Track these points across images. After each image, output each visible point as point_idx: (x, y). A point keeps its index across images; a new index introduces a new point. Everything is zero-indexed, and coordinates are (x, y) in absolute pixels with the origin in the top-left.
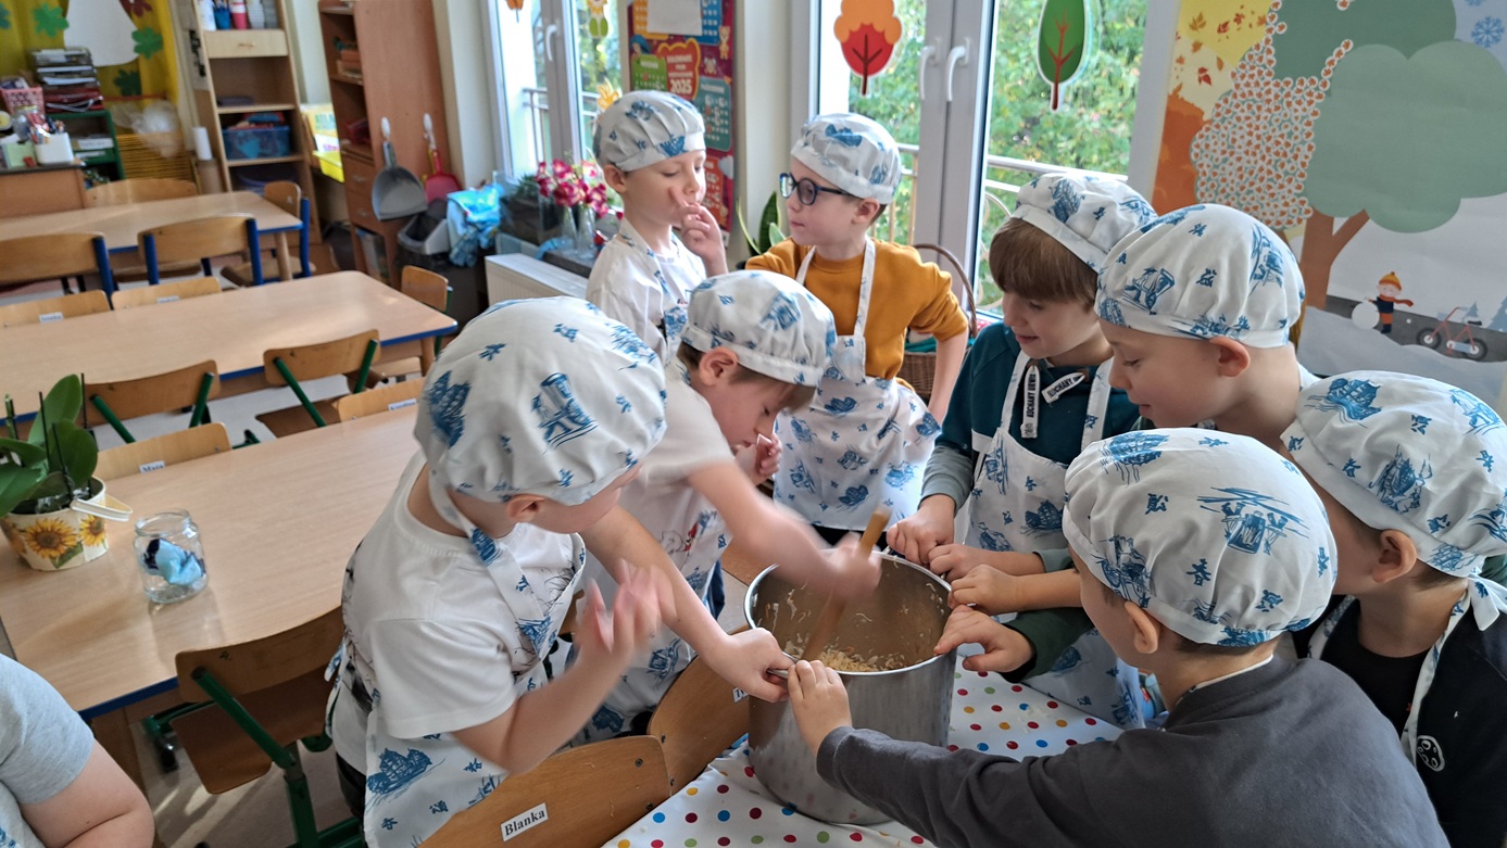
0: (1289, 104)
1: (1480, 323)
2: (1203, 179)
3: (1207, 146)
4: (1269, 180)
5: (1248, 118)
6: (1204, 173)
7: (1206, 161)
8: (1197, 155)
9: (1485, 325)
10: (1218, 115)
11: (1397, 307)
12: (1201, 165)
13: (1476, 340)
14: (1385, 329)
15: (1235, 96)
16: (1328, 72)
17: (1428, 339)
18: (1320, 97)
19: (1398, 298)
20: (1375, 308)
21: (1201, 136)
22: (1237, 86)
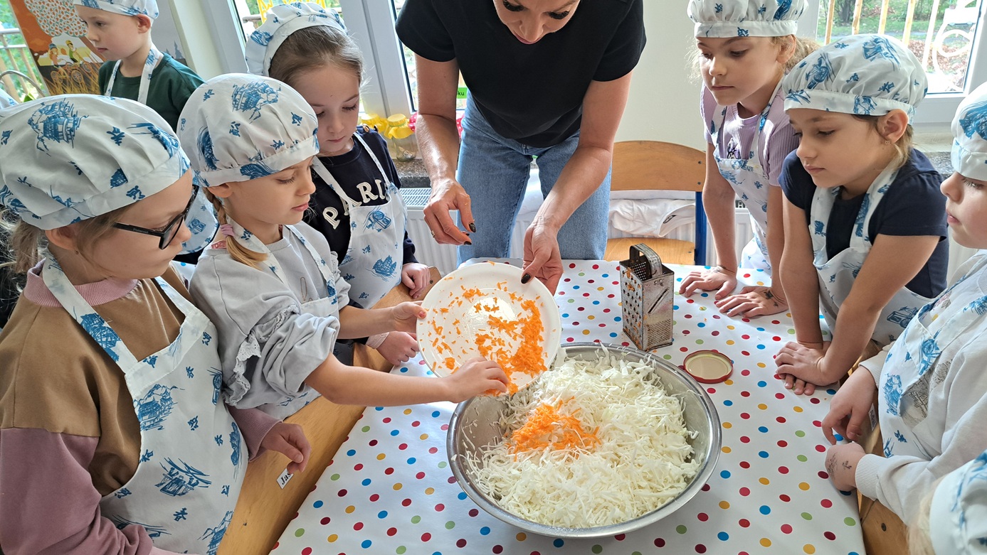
2: (39, 18)
4: (66, 12)
6: (38, 16)
8: (29, 7)
12: (34, 12)
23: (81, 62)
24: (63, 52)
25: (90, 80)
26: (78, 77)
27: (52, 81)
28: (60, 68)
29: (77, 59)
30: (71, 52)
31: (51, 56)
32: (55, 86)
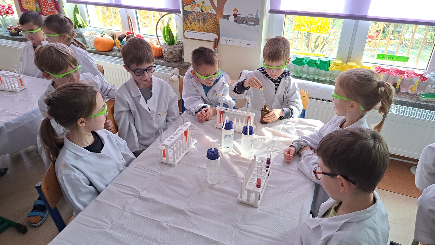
1: (253, 17)
9: (254, 18)
11: (237, 16)
13: (253, 21)
14: (236, 21)
17: (244, 22)
19: (237, 14)
20: (233, 16)
23: (205, 12)
24: (198, 6)
25: (206, 20)
26: (201, 18)
27: (187, 18)
28: (194, 12)
29: (203, 9)
30: (202, 6)
31: (191, 7)
32: (188, 21)
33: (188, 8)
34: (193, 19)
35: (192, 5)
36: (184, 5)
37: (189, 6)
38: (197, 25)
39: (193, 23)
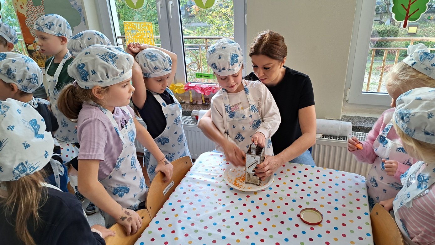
0: (39, 11)
3: (28, 22)
5: (33, 15)
6: (31, 29)
7: (29, 26)
8: (27, 25)
10: (28, 15)
15: (29, 11)
16: (43, 4)
18: (43, 9)
21: (27, 21)
22: (28, 8)
31: (34, 46)
33: (31, 47)
34: (38, 57)
35: (34, 44)
36: (27, 45)
37: (32, 45)
38: (42, 62)
39: (39, 61)
